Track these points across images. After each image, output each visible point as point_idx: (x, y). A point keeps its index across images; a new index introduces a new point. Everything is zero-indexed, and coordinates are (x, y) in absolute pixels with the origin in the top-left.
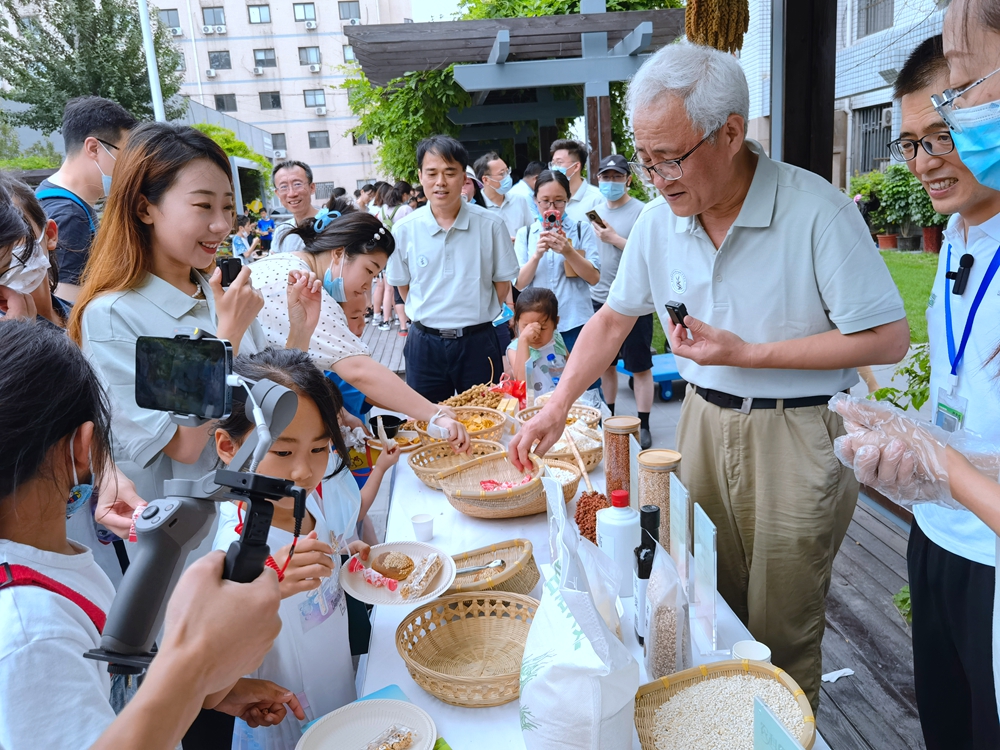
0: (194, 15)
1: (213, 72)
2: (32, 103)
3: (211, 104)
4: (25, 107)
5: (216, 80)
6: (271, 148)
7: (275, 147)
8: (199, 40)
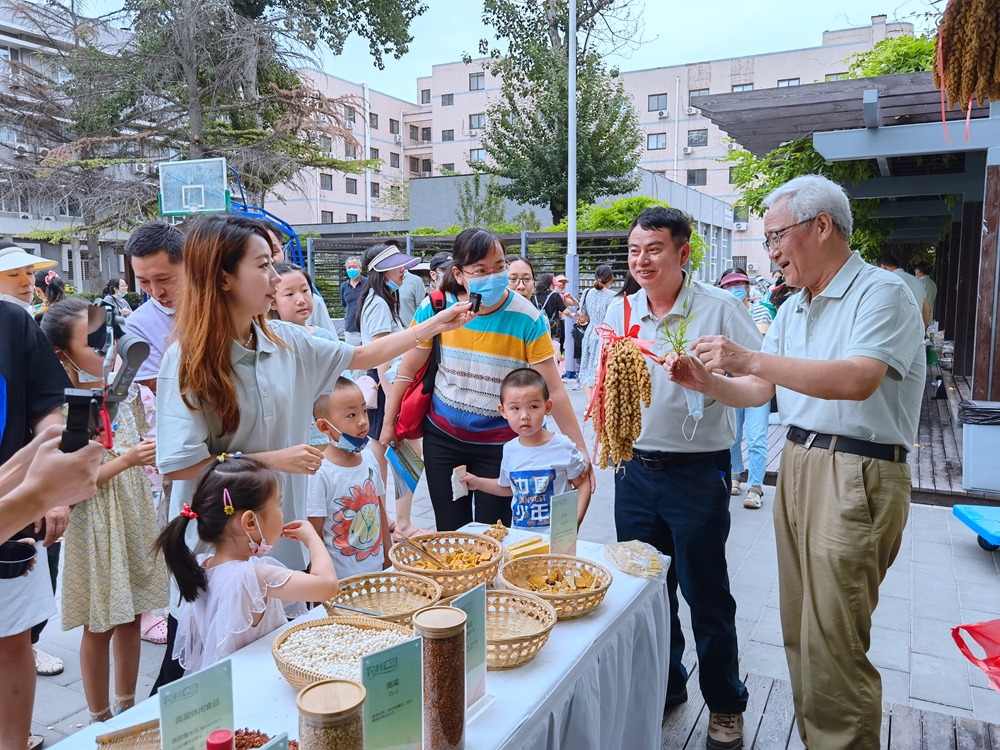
0: (681, 98)
1: (690, 149)
2: (512, 178)
3: (683, 179)
4: (508, 181)
5: (691, 156)
6: (732, 220)
7: (736, 219)
8: (682, 120)
